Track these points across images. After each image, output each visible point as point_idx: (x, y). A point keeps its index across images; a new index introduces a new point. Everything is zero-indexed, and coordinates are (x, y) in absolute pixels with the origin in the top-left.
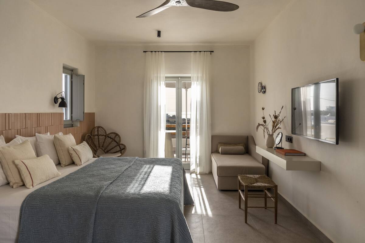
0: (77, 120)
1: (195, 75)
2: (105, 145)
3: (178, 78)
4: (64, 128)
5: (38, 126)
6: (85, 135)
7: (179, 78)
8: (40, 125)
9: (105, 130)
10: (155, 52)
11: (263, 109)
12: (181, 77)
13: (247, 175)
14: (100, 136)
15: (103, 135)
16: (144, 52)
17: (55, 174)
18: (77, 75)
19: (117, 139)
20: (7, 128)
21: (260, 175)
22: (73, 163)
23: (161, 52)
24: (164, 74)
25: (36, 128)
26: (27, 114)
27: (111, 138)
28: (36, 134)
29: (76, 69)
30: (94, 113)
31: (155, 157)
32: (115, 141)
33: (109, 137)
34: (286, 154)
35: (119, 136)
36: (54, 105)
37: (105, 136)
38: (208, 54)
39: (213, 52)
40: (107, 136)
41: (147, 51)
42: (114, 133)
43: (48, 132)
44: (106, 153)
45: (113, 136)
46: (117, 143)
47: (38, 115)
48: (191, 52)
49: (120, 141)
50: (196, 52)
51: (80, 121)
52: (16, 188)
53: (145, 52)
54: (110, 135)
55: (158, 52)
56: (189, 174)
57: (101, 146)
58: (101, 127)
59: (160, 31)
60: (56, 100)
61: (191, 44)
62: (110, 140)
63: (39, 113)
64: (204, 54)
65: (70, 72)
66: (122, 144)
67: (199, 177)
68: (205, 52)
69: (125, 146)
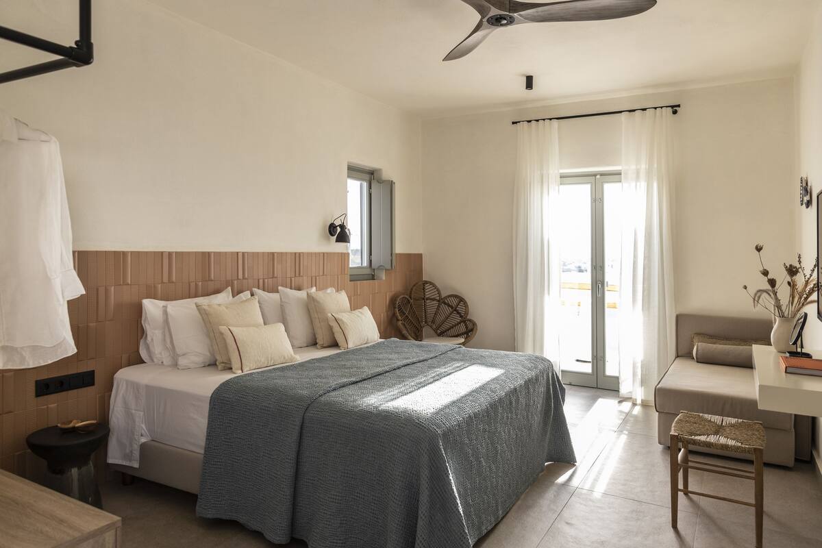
0: (380, 268)
1: (633, 167)
2: (440, 319)
3: (595, 175)
4: (350, 281)
5: (297, 275)
6: (398, 297)
7: (598, 177)
8: (302, 274)
9: (438, 290)
10: (537, 121)
11: (759, 249)
12: (602, 174)
13: (706, 415)
14: (428, 301)
15: (434, 300)
16: (513, 123)
17: (287, 358)
18: (380, 181)
19: (461, 308)
20: (240, 276)
21: (740, 421)
22: (335, 345)
23: (551, 119)
24: (555, 169)
25: (293, 279)
26: (276, 254)
27: (449, 305)
28: (280, 288)
29: (379, 170)
30: (421, 255)
31: (537, 354)
32: (458, 313)
33: (445, 303)
34: (789, 370)
35: (465, 303)
36: (329, 239)
37: (439, 301)
38: (664, 114)
39: (679, 106)
40: (442, 301)
41: (519, 122)
42: (456, 296)
43: (312, 287)
44: (439, 335)
45: (454, 302)
46: (461, 317)
47: (297, 257)
48: (621, 112)
49: (467, 313)
50: (634, 111)
51: (386, 270)
52: (222, 370)
53: (516, 123)
54: (448, 301)
55: (544, 120)
56: (617, 401)
57: (429, 320)
58: (431, 283)
59: (532, 76)
60: (332, 229)
61: (624, 94)
62: (448, 310)
63: (300, 253)
64: (655, 113)
65: (367, 177)
66: (470, 320)
67: (637, 410)
68: (655, 108)
69: (474, 324)
